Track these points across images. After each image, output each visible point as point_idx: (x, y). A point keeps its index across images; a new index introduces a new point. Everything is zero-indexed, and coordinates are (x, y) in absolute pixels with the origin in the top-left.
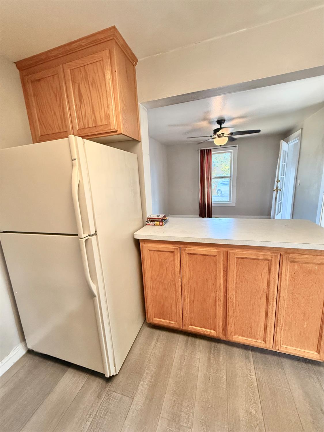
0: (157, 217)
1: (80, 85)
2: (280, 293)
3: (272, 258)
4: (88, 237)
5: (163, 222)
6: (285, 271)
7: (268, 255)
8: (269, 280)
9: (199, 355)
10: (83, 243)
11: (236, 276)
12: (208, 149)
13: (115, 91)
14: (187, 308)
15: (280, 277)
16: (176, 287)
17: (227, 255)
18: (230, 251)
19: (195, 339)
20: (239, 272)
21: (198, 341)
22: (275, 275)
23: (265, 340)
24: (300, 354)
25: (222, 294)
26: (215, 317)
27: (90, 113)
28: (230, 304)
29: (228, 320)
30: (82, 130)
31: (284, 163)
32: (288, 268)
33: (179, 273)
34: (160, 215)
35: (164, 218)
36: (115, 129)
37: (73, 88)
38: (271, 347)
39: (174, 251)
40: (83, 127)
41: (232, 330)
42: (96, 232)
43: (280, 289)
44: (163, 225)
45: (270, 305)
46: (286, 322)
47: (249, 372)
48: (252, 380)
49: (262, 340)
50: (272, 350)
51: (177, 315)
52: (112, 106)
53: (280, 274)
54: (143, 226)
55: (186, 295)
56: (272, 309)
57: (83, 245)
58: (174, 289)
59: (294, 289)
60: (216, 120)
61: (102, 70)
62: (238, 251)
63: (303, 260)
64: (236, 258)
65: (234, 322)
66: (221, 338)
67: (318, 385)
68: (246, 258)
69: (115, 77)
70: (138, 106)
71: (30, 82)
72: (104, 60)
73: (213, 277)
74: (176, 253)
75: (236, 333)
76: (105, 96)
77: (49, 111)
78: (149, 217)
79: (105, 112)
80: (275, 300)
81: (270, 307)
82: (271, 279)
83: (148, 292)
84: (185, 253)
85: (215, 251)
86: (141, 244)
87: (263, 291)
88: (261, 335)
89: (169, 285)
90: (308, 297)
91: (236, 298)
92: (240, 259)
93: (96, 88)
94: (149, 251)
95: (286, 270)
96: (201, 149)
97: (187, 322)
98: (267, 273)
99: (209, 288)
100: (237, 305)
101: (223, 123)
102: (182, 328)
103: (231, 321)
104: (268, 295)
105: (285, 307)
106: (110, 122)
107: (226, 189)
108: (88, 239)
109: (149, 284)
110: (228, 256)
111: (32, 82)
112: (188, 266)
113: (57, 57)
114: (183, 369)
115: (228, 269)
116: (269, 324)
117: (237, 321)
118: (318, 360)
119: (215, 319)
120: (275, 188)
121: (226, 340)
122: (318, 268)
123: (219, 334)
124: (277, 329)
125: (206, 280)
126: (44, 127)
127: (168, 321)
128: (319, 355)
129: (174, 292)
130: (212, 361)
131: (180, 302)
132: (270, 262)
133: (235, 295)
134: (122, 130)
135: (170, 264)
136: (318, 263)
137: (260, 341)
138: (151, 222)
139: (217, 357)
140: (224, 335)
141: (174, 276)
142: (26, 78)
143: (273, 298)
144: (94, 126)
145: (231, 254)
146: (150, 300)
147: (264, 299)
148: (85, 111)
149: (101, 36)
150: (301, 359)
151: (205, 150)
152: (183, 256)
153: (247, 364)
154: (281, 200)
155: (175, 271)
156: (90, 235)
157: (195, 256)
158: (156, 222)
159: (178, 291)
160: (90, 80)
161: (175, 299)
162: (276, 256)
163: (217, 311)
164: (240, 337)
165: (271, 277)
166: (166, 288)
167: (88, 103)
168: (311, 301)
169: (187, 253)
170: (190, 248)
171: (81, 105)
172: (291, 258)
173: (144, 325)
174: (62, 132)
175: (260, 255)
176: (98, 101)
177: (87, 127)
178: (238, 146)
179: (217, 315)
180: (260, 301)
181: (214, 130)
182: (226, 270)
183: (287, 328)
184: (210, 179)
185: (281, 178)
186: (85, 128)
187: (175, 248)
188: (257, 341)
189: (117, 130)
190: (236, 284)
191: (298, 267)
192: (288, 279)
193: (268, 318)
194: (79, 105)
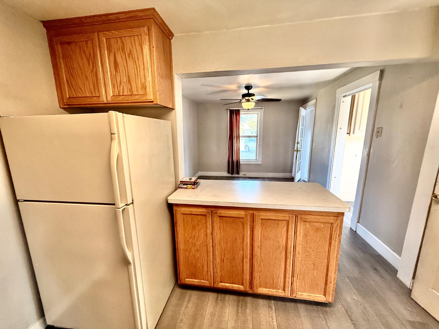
0: (189, 181)
1: (116, 54)
2: (295, 248)
3: (289, 218)
4: (125, 207)
5: (195, 186)
6: (299, 230)
7: (286, 217)
8: (287, 238)
9: (228, 309)
10: (120, 213)
11: (261, 235)
12: (237, 110)
13: (152, 64)
14: (217, 266)
15: (295, 234)
16: (207, 247)
17: (253, 216)
18: (256, 213)
19: (225, 295)
20: (263, 231)
21: (227, 297)
22: (291, 233)
23: (284, 290)
24: (312, 298)
25: (249, 251)
26: (243, 273)
27: (125, 81)
28: (255, 260)
29: (254, 275)
30: (116, 97)
31: (302, 127)
32: (302, 227)
33: (210, 234)
34: (192, 178)
35: (196, 181)
36: (151, 99)
37: (108, 56)
38: (290, 295)
39: (206, 214)
40: (118, 95)
41: (257, 284)
42: (133, 200)
43: (296, 245)
44: (195, 188)
45: (288, 258)
46: (300, 272)
47: (271, 320)
48: (273, 326)
49: (282, 290)
50: (290, 297)
51: (208, 274)
52: (149, 79)
53: (295, 233)
54: (176, 190)
55: (217, 254)
56: (290, 262)
57: (120, 214)
58: (206, 249)
59: (306, 244)
60: (244, 86)
61: (140, 44)
62: (262, 214)
63: (313, 219)
64: (260, 219)
65: (259, 276)
66: (247, 292)
67: (324, 322)
68: (269, 219)
69: (153, 52)
70: (173, 76)
71: (59, 43)
72: (142, 36)
73: (241, 236)
74: (208, 216)
75: (261, 286)
76: (142, 67)
77: (81, 75)
78: (181, 180)
79: (142, 83)
80: (292, 254)
81: (288, 260)
82: (289, 236)
83: (180, 253)
84: (216, 216)
85: (243, 213)
86: (175, 208)
87: (283, 247)
88: (281, 286)
89: (201, 246)
90: (316, 250)
91: (260, 255)
92: (264, 220)
93: (133, 59)
94: (182, 214)
95: (300, 228)
96: (231, 109)
97: (217, 280)
98: (286, 232)
99: (238, 247)
100: (262, 260)
101: (251, 89)
102: (212, 285)
103: (256, 275)
104: (287, 250)
105: (300, 259)
106: (146, 93)
107: (253, 145)
108: (125, 208)
109: (182, 246)
110: (254, 218)
111: (62, 43)
112: (219, 227)
113: (92, 24)
114: (214, 325)
115: (254, 229)
116: (287, 275)
117: (261, 274)
118: (325, 302)
119: (242, 275)
120: (296, 149)
121: (252, 293)
122: (323, 226)
123: (246, 288)
124: (294, 278)
125: (235, 239)
126: (73, 90)
127: (200, 281)
128: (325, 297)
129: (206, 253)
130: (240, 314)
131: (211, 261)
132: (288, 221)
133: (259, 252)
134: (158, 101)
135: (202, 226)
136: (323, 222)
137: (280, 291)
138: (183, 185)
139: (244, 309)
140: (250, 288)
141: (205, 237)
142: (54, 39)
143: (291, 252)
144: (129, 94)
145: (257, 216)
146: (183, 261)
147: (283, 254)
148: (121, 79)
149: (140, 14)
150: (312, 302)
151: (234, 110)
152: (214, 219)
153: (270, 312)
154: (300, 159)
155: (207, 233)
156: (126, 205)
157: (225, 219)
158: (188, 186)
159: (209, 252)
160: (127, 51)
161: (206, 259)
162: (292, 217)
163: (245, 267)
164: (264, 289)
165: (289, 235)
166: (198, 249)
167: (124, 72)
168: (319, 254)
169: (218, 216)
170: (221, 212)
171: (116, 73)
172: (304, 218)
173: (175, 286)
174: (94, 96)
175: (280, 216)
176: (135, 72)
177: (121, 94)
178: (263, 108)
179: (245, 271)
180: (280, 256)
181: (242, 95)
182: (252, 230)
183: (301, 278)
184: (238, 137)
185: (300, 140)
186: (119, 95)
187: (207, 211)
188: (278, 291)
189: (153, 100)
190: (260, 242)
191: (309, 225)
192: (301, 235)
193: (287, 270)
194: (114, 73)
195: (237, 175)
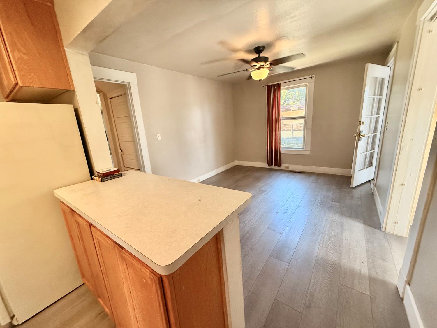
12: (276, 84)
120: (357, 133)
134: (19, 82)
151: (272, 85)
178: (314, 76)
184: (278, 121)
185: (371, 118)
189: (16, 83)
195: (276, 167)
